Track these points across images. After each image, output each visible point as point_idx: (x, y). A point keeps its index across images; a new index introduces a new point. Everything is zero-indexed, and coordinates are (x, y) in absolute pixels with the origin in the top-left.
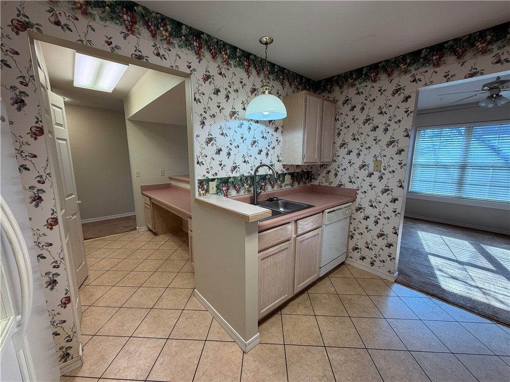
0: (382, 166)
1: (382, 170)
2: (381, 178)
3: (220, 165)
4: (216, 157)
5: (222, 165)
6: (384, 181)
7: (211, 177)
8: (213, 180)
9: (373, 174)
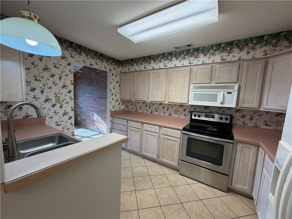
0: (61, 100)
1: (61, 102)
2: (61, 107)
6: (63, 108)
9: (55, 105)
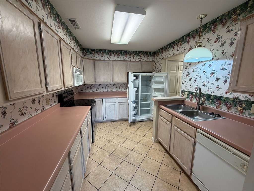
3: (190, 85)
4: (189, 82)
5: (191, 86)
7: (186, 90)
8: (186, 91)
